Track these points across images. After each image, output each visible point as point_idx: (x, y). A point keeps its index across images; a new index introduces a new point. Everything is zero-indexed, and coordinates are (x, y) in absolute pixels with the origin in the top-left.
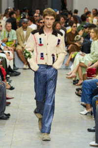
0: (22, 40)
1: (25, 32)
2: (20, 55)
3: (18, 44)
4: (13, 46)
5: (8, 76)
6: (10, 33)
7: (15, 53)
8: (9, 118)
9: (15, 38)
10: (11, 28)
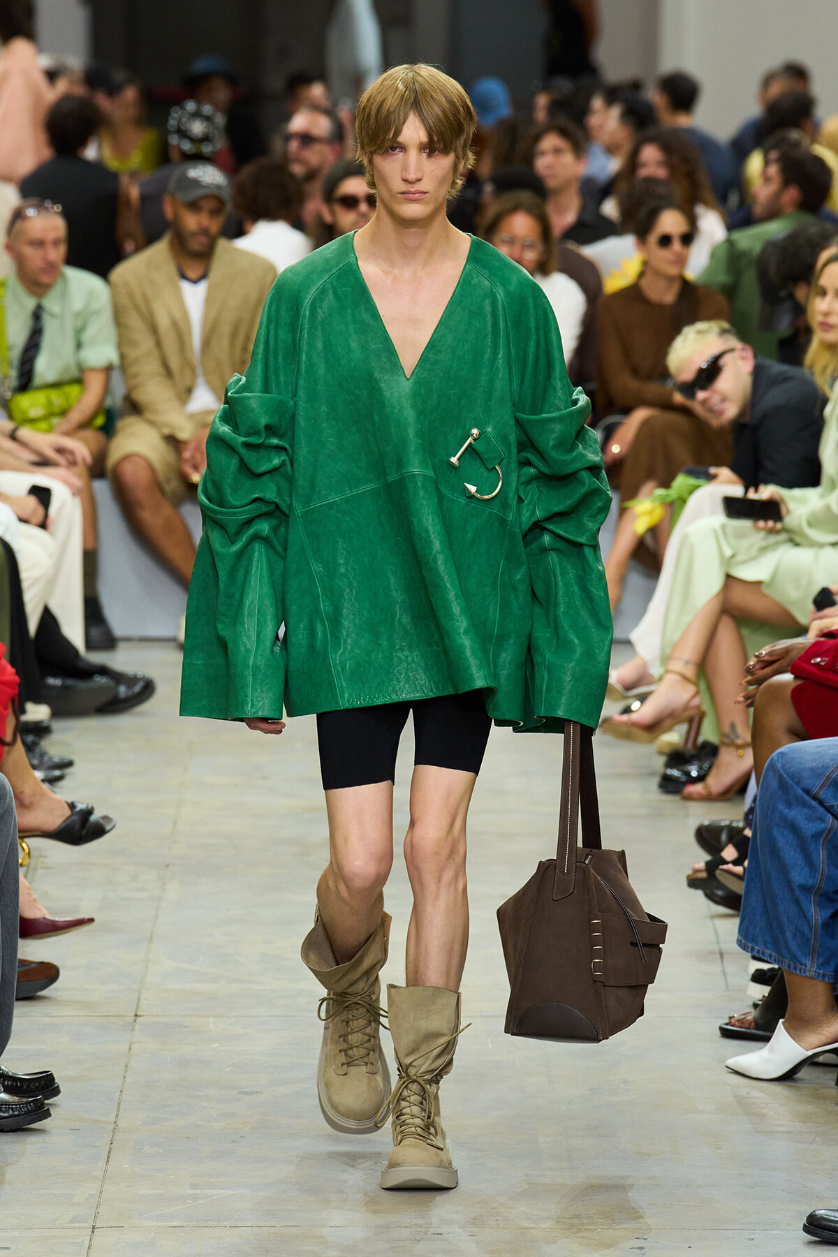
0: (168, 372)
1: (194, 296)
2: (151, 517)
3: (134, 407)
4: (85, 425)
5: (37, 712)
6: (51, 303)
7: (102, 488)
8: (42, 1112)
9: (102, 352)
10: (57, 254)
